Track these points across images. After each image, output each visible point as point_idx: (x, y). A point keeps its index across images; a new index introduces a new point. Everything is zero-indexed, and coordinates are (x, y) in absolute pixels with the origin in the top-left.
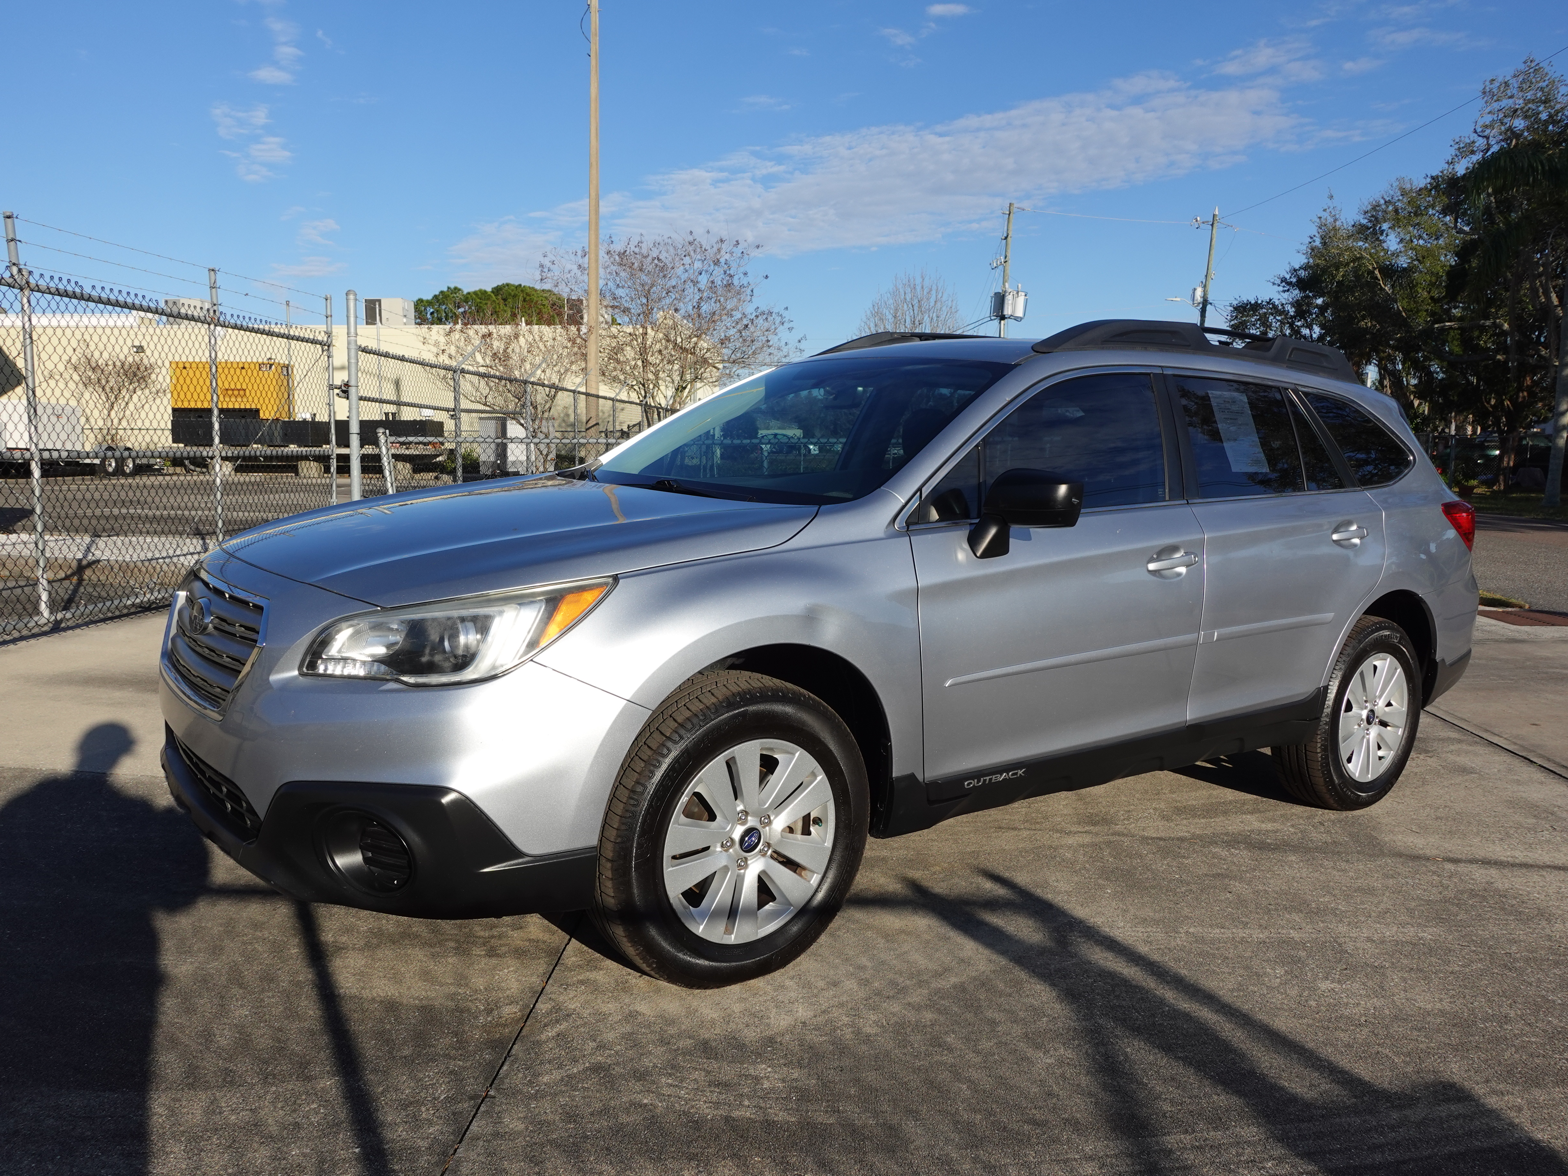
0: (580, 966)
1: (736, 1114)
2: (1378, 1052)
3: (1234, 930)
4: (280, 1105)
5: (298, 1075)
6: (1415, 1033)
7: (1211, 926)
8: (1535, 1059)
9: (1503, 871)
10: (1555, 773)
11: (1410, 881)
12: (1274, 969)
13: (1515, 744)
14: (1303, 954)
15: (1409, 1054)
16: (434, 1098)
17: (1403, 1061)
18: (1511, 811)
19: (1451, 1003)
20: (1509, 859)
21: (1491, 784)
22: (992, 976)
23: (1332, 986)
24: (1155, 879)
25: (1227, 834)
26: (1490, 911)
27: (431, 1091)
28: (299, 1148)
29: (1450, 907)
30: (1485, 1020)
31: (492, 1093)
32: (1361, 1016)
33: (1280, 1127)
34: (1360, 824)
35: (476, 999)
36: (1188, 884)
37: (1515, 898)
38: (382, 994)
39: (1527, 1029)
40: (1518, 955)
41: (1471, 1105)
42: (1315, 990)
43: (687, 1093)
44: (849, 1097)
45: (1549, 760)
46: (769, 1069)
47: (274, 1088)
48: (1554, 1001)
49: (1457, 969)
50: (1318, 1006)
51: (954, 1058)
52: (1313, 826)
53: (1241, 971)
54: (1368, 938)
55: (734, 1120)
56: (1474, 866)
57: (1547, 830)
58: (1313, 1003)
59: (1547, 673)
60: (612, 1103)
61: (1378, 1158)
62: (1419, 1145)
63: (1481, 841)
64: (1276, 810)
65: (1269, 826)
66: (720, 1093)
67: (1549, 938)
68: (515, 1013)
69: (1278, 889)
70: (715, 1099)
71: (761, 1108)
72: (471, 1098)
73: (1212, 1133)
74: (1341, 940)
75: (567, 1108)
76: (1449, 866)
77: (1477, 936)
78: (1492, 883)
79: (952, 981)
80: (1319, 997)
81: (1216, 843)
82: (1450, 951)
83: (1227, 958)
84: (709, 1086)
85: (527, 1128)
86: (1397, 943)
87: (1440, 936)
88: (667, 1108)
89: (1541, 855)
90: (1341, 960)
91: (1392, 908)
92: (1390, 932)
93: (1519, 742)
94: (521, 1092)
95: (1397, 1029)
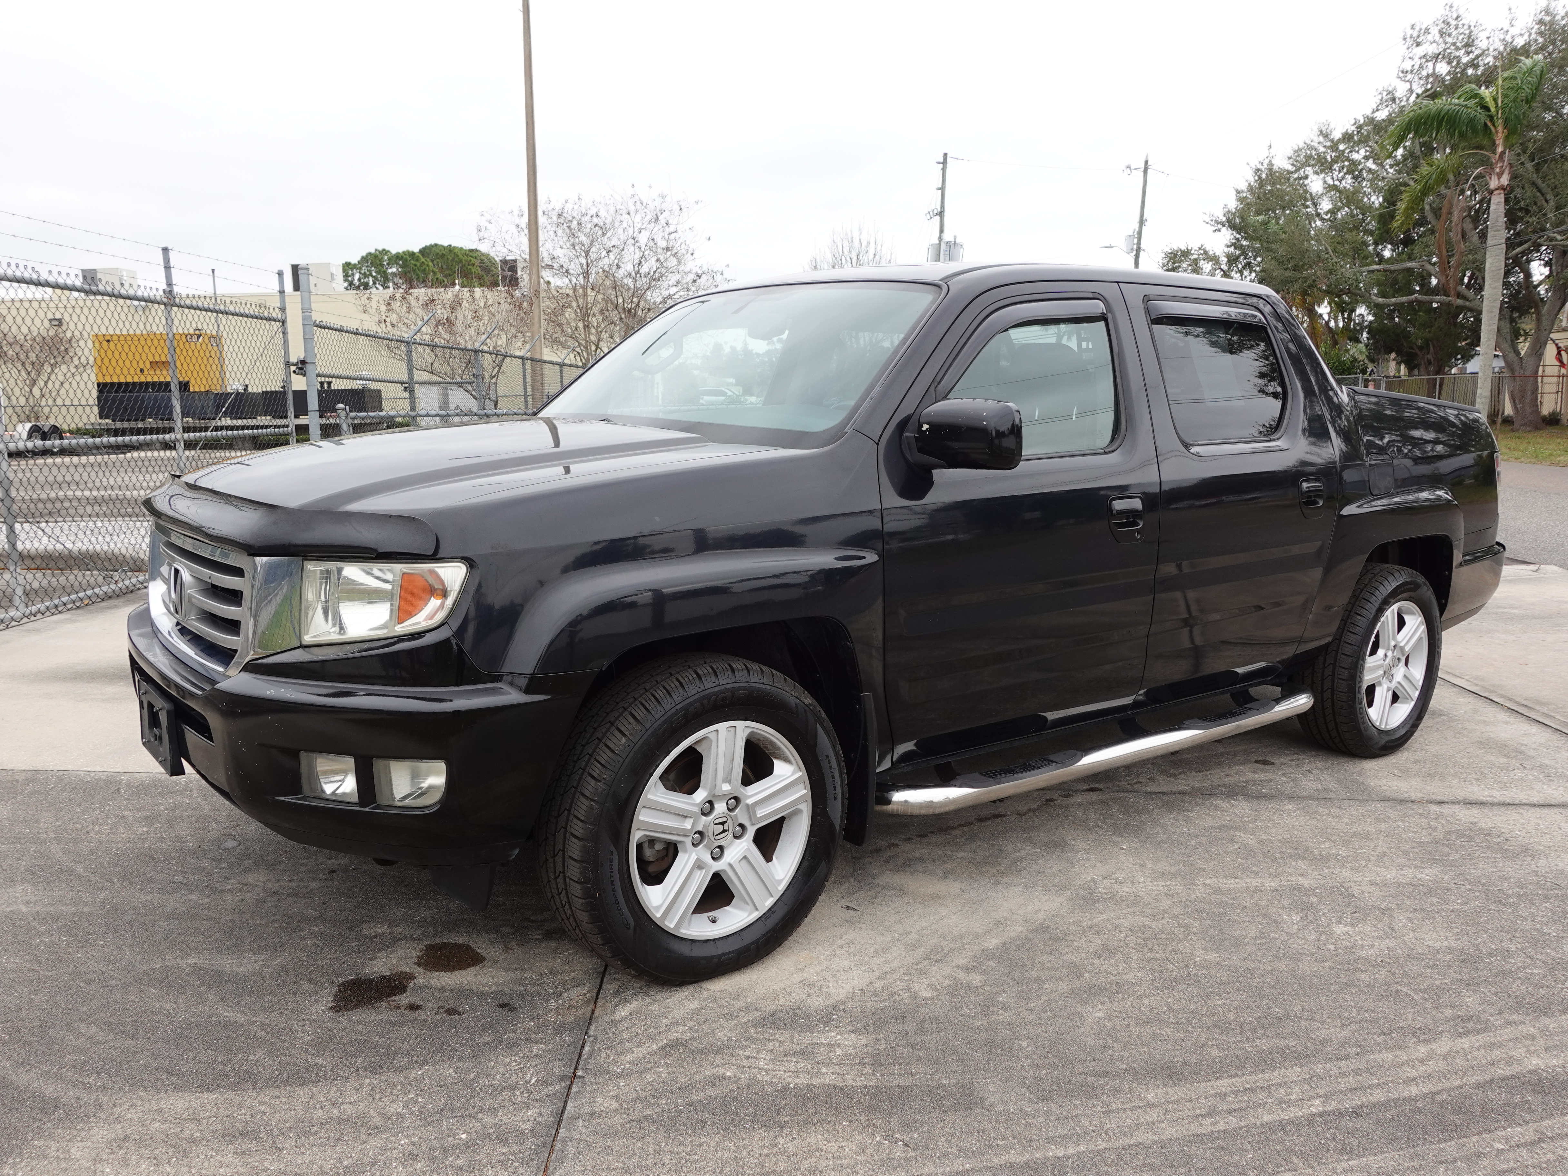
1: (816, 1082)
3: (1247, 880)
4: (377, 1097)
5: (388, 1067)
6: (1429, 970)
7: (1225, 877)
8: (1540, 990)
9: (1484, 811)
11: (1401, 824)
12: (1290, 916)
13: (1477, 685)
14: (1314, 900)
15: (1425, 991)
16: (526, 1082)
17: (1422, 998)
18: (1483, 751)
19: (1456, 940)
20: (1488, 799)
21: (1460, 726)
22: (1031, 935)
23: (1346, 929)
24: (1165, 834)
26: (1478, 850)
27: (521, 1075)
28: (407, 1137)
29: (1441, 848)
30: (1490, 955)
31: (579, 1074)
32: (1377, 957)
33: (1321, 1066)
35: (543, 983)
36: (1196, 837)
37: (1499, 836)
38: (450, 983)
39: (1528, 961)
40: (1510, 892)
41: (1490, 1037)
42: (1331, 934)
43: (766, 1064)
44: (920, 1059)
45: (1510, 700)
46: (839, 1037)
47: (368, 1081)
48: (1549, 934)
49: (1457, 907)
50: (1336, 949)
51: (1010, 1016)
53: (1260, 919)
54: (1371, 881)
55: (815, 1087)
56: (1457, 806)
57: (1519, 769)
58: (1332, 947)
59: (1496, 613)
60: (697, 1078)
61: (1414, 1090)
62: (1448, 1076)
63: (1459, 782)
66: (797, 1062)
67: (1536, 873)
68: (584, 994)
69: (1280, 837)
70: (793, 1068)
71: (838, 1074)
72: (561, 1079)
73: (1260, 1076)
74: (1347, 885)
75: (655, 1084)
76: (1434, 808)
77: (1470, 874)
78: (1476, 823)
79: (993, 942)
80: (1336, 941)
81: (1215, 795)
82: (1448, 890)
83: (1245, 907)
84: (786, 1055)
85: (621, 1105)
86: (1399, 884)
87: (1437, 876)
88: (750, 1079)
89: (1516, 794)
90: (1350, 904)
91: (1388, 851)
92: (1390, 875)
93: (1480, 683)
94: (608, 1071)
95: (1412, 968)
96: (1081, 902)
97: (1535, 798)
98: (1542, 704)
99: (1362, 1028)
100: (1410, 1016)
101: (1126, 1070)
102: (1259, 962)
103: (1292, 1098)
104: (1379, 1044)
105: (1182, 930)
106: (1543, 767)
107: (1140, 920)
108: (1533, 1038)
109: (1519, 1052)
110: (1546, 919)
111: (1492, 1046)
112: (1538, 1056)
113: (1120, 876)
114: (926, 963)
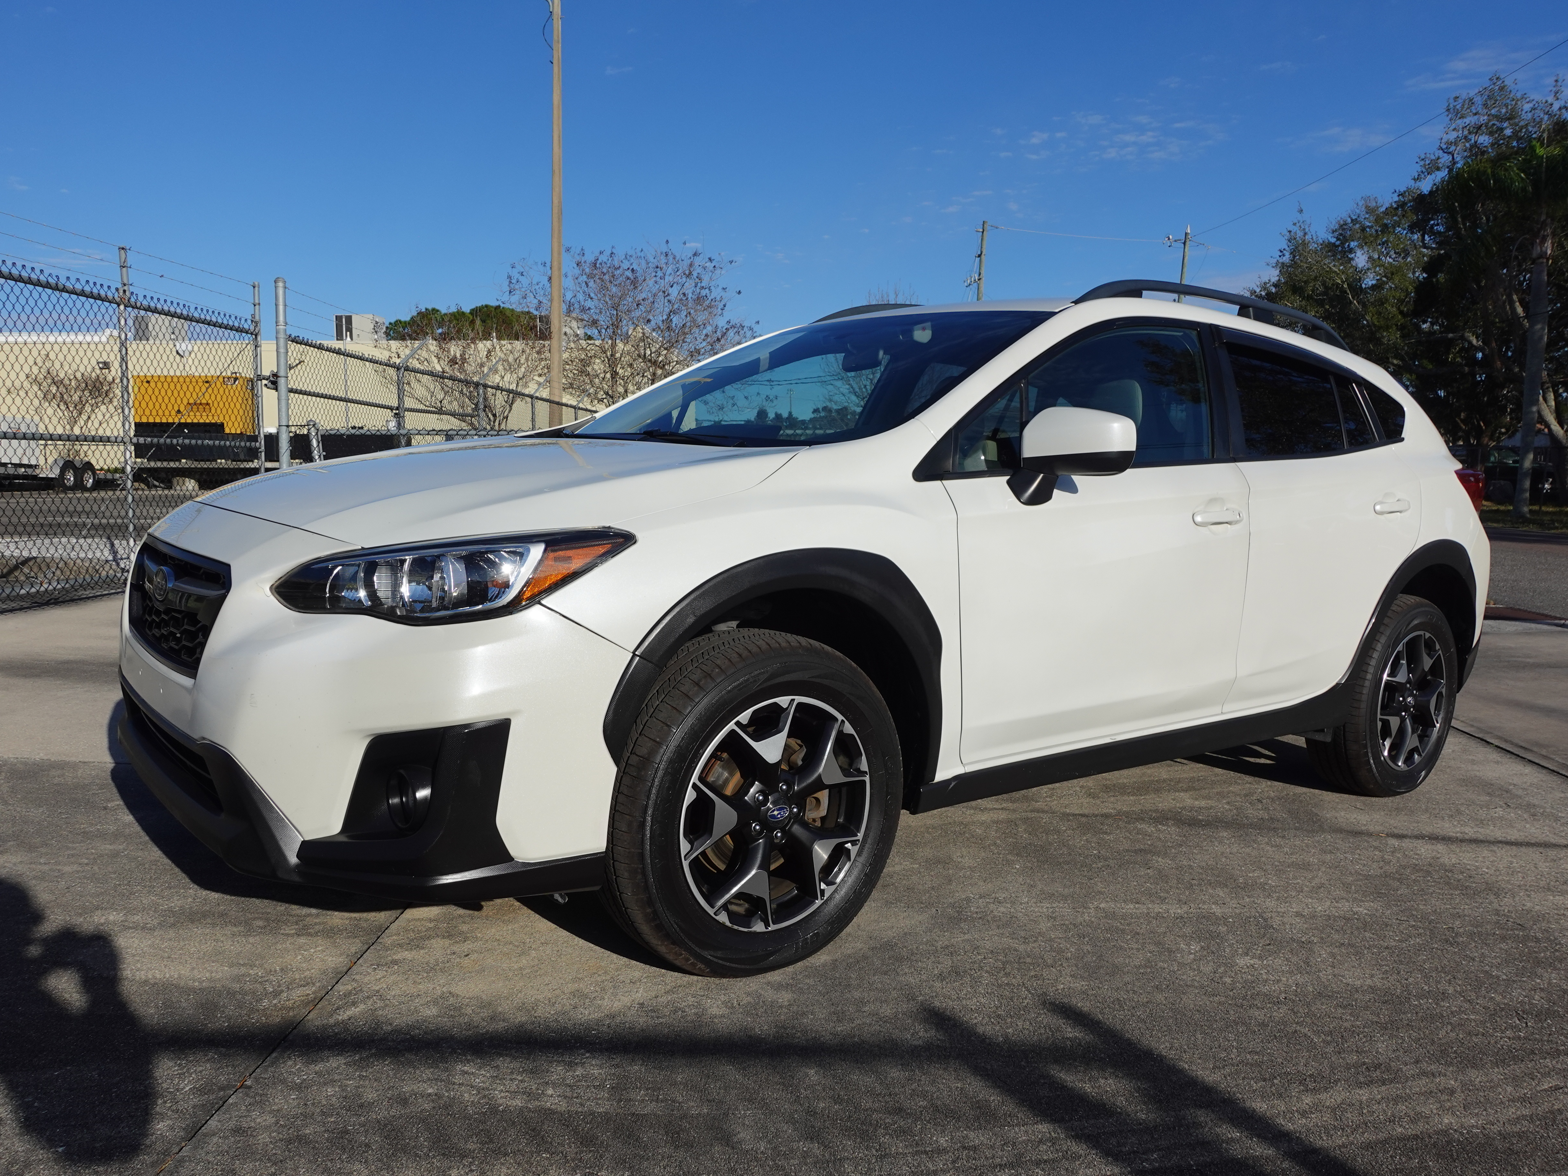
0: (401, 946)
1: (534, 1105)
2: (1296, 1031)
3: (1150, 906)
6: (1340, 1010)
7: (1125, 901)
8: (1474, 1038)
9: (1452, 847)
10: (1512, 753)
11: (1349, 856)
12: (1189, 945)
13: (1472, 726)
14: (1223, 929)
15: (1330, 1033)
16: (177, 1089)
17: (1324, 1041)
18: (1464, 788)
19: (1382, 979)
20: (1458, 835)
22: (870, 953)
23: (1252, 962)
24: (1070, 854)
25: (1156, 811)
26: (1433, 886)
27: (176, 1082)
29: (1391, 882)
30: (1419, 997)
31: (248, 1083)
32: (1281, 993)
33: (1173, 1113)
34: (1301, 802)
35: (267, 981)
36: (1106, 860)
37: (1462, 873)
38: (158, 976)
39: (1466, 1005)
40: (1461, 930)
41: (1397, 1089)
42: (1232, 966)
43: (483, 1082)
45: (1506, 741)
48: (1498, 977)
49: (1394, 944)
50: (1234, 983)
52: (1250, 803)
53: (1152, 947)
54: (1297, 912)
55: (529, 1110)
56: (1420, 841)
57: (1501, 807)
58: (1228, 980)
59: (1508, 662)
60: (389, 1094)
62: (1332, 1132)
63: (1429, 818)
64: (1213, 788)
65: (1203, 803)
66: (521, 1081)
67: (1497, 913)
68: (308, 994)
69: (1204, 864)
70: (514, 1087)
71: (565, 1097)
72: (222, 1089)
73: (1092, 1122)
74: (1268, 915)
75: (334, 1099)
76: (1393, 842)
77: (1416, 910)
78: (1438, 858)
80: (1236, 974)
81: (1143, 819)
82: (1387, 926)
83: (1138, 934)
84: (512, 1073)
85: (277, 1123)
86: (1329, 918)
87: (1377, 910)
88: (454, 1098)
89: (1492, 831)
90: (1264, 935)
91: (1327, 882)
92: (1322, 906)
93: (1475, 724)
94: (283, 1082)
95: (1319, 1006)
96: (945, 921)
97: (1514, 835)
98: (1541, 746)
99: (1238, 1072)
100: (1303, 1061)
101: (925, 1108)
102: (1135, 992)
103: (1124, 1150)
104: (1254, 1091)
105: (1054, 954)
106: (1529, 806)
107: (1007, 941)
108: (1452, 1092)
109: (1430, 1107)
110: (1499, 960)
111: (1397, 1100)
112: (1453, 1114)
113: (1001, 896)
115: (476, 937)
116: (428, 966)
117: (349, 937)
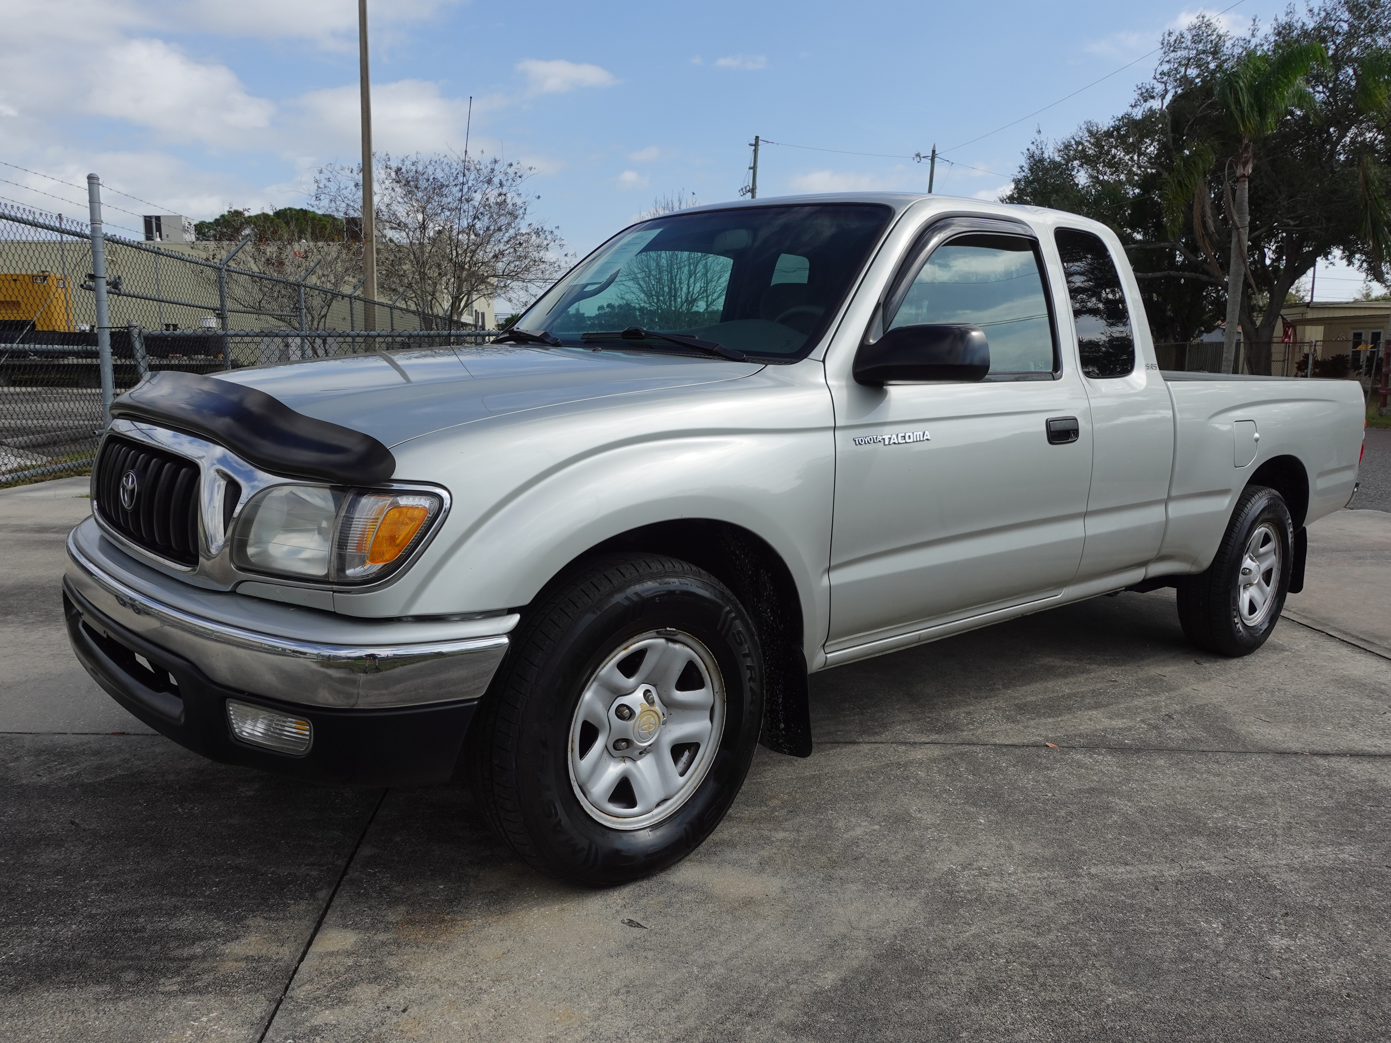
0: (317, 1001)
3: (1140, 867)
7: (1113, 863)
9: (1377, 765)
11: (1293, 784)
12: (1208, 922)
13: (1306, 617)
14: (1230, 896)
18: (1343, 691)
20: (1374, 749)
21: (1307, 662)
23: (1285, 942)
24: (1027, 800)
25: (1081, 736)
29: (1351, 815)
36: (1065, 804)
42: (1269, 951)
45: (1345, 633)
50: (1284, 976)
53: (1173, 929)
54: (1288, 865)
56: (1345, 759)
58: (1277, 973)
63: (1334, 728)
65: (1118, 723)
69: (1162, 804)
74: (1263, 871)
76: (1321, 761)
78: (1374, 781)
79: (829, 979)
80: (1280, 963)
81: (1074, 748)
82: (1383, 877)
83: (1150, 910)
86: (1323, 870)
87: (1362, 856)
90: (1275, 901)
91: (1292, 821)
92: (1307, 855)
96: (940, 907)
102: (1192, 1003)
105: (1078, 949)
107: (1020, 934)
113: (984, 864)
114: (737, 1018)
115: (410, 977)
116: (359, 1033)
117: (249, 991)
